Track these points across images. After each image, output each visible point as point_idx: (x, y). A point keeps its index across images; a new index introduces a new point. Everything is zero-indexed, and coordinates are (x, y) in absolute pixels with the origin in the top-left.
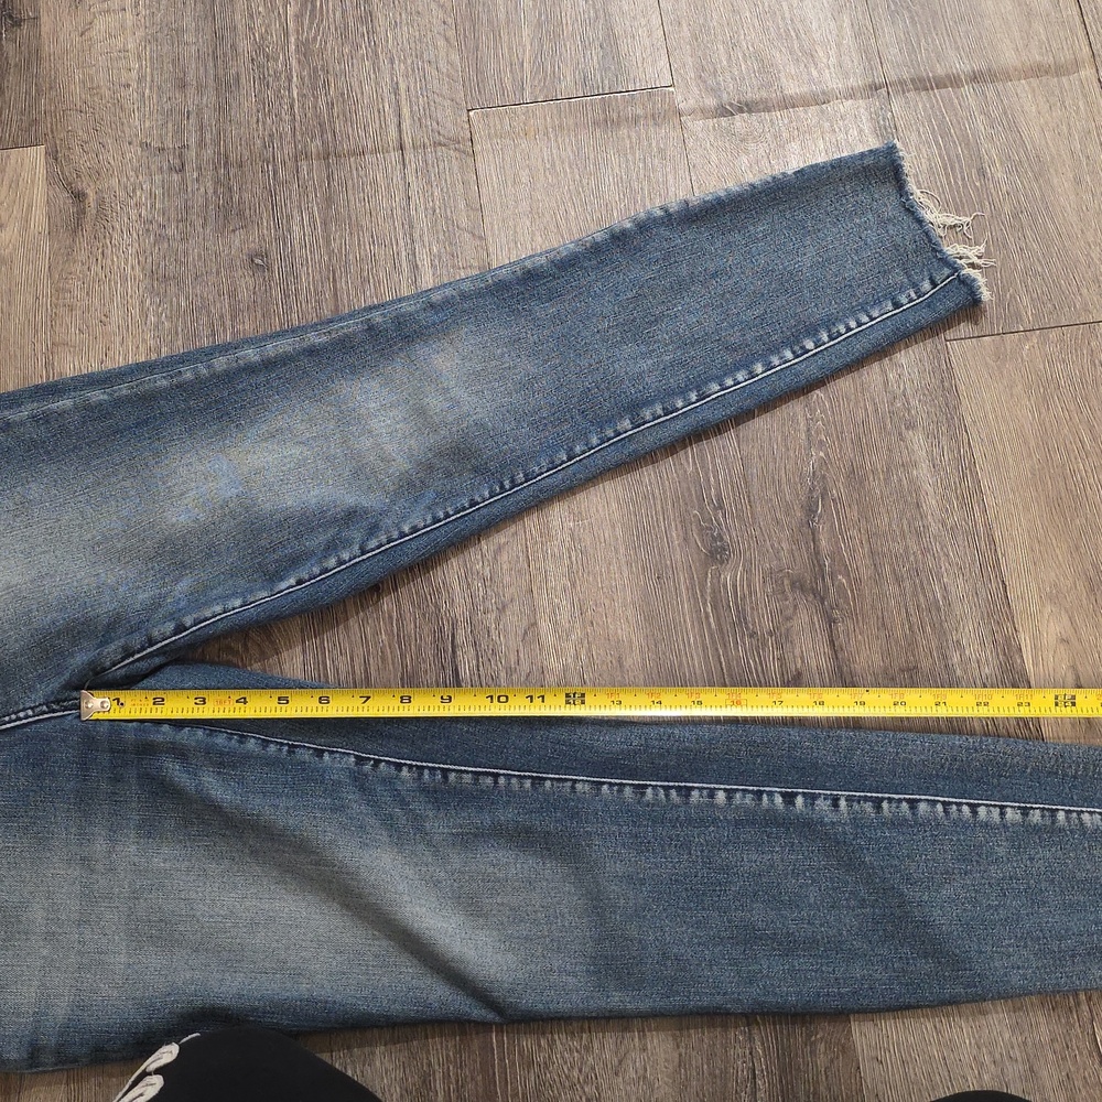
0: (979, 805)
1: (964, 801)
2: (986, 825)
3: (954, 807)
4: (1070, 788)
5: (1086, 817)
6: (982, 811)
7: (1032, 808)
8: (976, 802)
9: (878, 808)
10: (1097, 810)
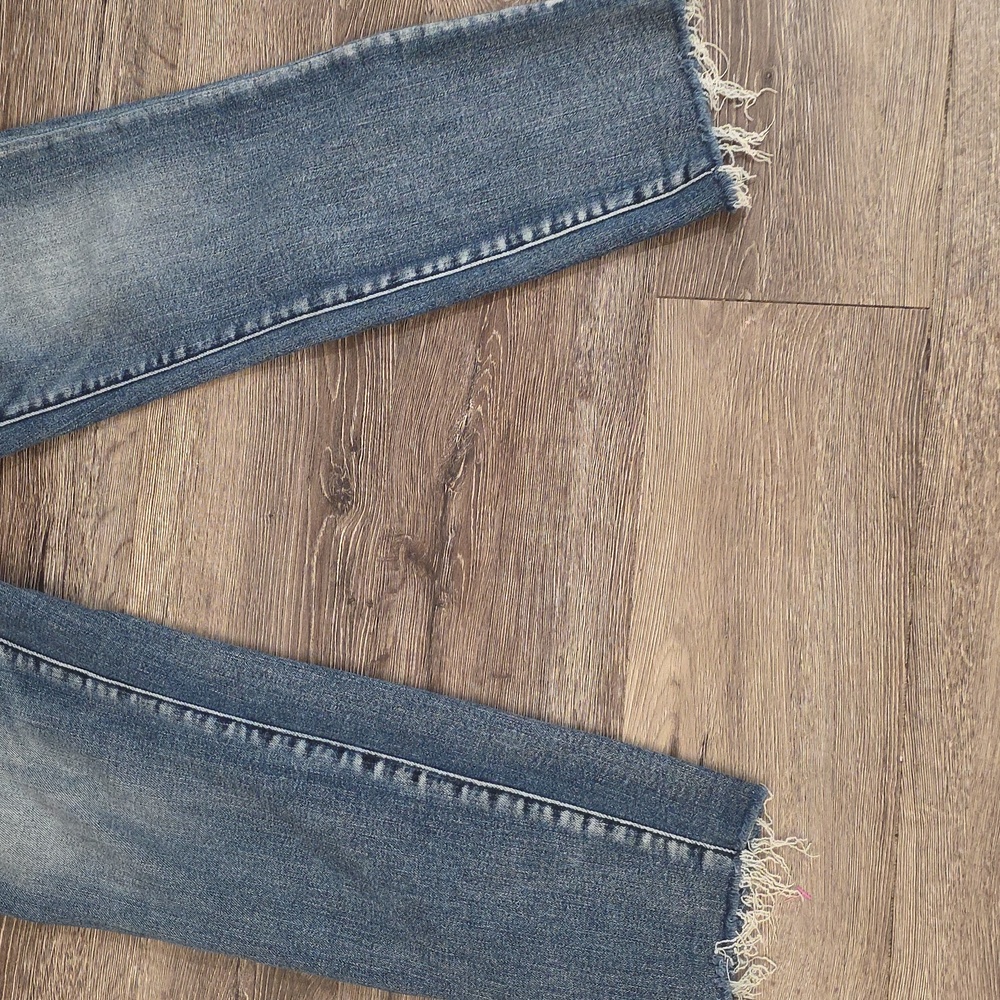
0: (564, 809)
1: (549, 801)
2: (565, 832)
3: (537, 806)
4: (666, 809)
5: (673, 846)
6: (565, 816)
7: (618, 823)
8: (562, 804)
9: (458, 791)
10: (687, 840)
